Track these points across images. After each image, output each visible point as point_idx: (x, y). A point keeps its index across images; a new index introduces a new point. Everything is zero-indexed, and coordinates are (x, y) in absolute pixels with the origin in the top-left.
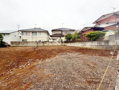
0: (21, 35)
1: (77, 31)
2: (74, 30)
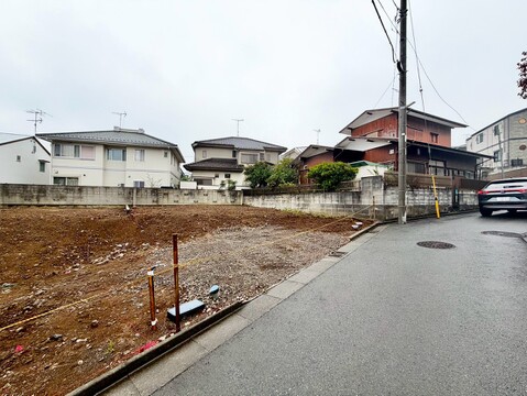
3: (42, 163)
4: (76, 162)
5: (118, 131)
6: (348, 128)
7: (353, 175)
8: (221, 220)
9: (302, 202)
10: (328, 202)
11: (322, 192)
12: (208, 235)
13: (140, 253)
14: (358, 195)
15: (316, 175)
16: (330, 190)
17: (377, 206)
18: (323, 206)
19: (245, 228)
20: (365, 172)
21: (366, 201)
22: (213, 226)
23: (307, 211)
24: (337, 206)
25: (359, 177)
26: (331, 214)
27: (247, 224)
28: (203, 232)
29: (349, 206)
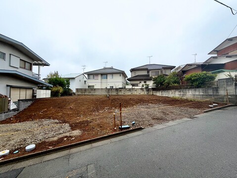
0: (86, 80)
1: (179, 67)
2: (172, 68)
3: (85, 81)
4: (94, 81)
5: (105, 69)
6: (214, 50)
7: (213, 78)
8: (140, 101)
9: (182, 93)
10: (197, 93)
11: (193, 88)
12: (135, 106)
13: (112, 111)
14: (217, 89)
15: (189, 80)
16: (198, 87)
17: (230, 95)
18: (194, 95)
19: (150, 104)
20: (223, 75)
21: (222, 92)
22: (137, 103)
23: (185, 98)
24: (203, 95)
25: (216, 79)
26: (199, 100)
27: (151, 103)
28: (133, 105)
29: (211, 95)
